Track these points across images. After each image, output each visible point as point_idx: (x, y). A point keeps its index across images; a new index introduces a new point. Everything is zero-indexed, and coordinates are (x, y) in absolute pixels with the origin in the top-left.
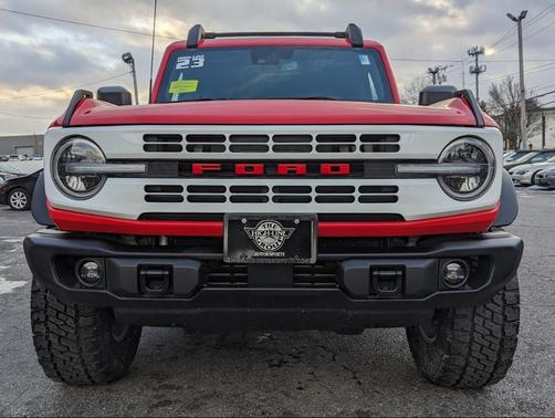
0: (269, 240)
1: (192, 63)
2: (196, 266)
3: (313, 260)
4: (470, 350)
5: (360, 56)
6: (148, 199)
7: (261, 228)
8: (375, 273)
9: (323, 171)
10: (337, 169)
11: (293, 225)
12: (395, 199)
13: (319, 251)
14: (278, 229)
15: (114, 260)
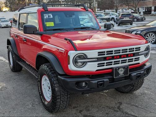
0: (121, 72)
1: (49, 16)
2: (108, 80)
3: (128, 75)
6: (98, 66)
7: (120, 70)
9: (129, 56)
10: (131, 55)
11: (125, 68)
14: (123, 69)
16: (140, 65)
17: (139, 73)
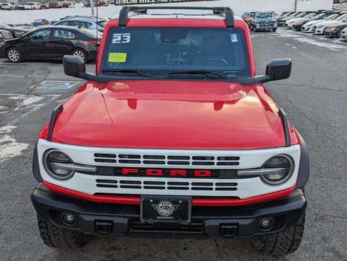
0: (165, 210)
1: (122, 39)
2: (125, 221)
3: (189, 221)
4: (275, 245)
5: (231, 35)
6: (98, 186)
7: (161, 205)
8: (222, 227)
9: (195, 175)
10: (204, 173)
11: (178, 203)
12: (235, 189)
13: (192, 215)
14: (170, 205)
15: (82, 216)
16: (240, 203)
17: (234, 224)
